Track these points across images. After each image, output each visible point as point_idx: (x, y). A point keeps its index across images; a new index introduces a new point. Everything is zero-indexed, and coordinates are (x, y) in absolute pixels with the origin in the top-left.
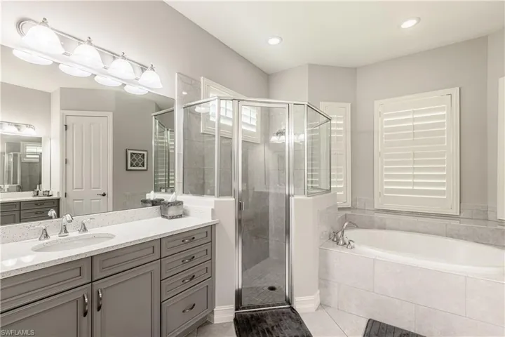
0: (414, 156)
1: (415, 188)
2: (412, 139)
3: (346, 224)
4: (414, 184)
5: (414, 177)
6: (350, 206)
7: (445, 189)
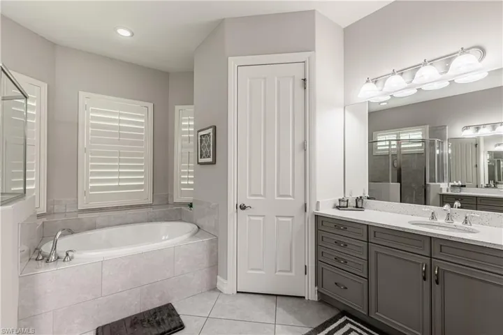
0: (120, 154)
1: (121, 184)
2: (118, 138)
3: (60, 233)
4: (120, 180)
5: (120, 173)
6: (45, 212)
7: (143, 183)
